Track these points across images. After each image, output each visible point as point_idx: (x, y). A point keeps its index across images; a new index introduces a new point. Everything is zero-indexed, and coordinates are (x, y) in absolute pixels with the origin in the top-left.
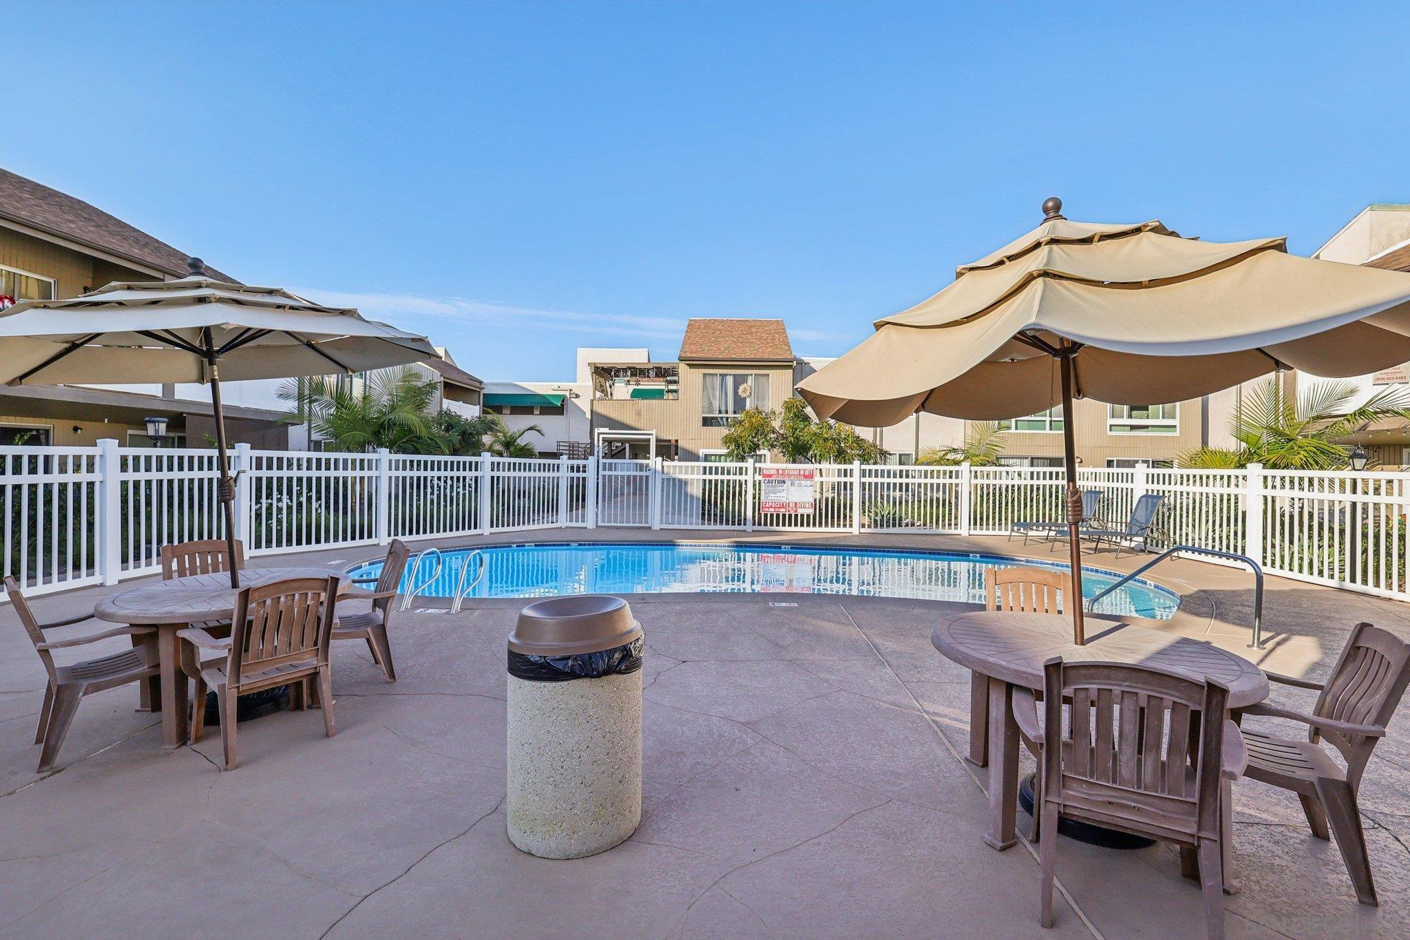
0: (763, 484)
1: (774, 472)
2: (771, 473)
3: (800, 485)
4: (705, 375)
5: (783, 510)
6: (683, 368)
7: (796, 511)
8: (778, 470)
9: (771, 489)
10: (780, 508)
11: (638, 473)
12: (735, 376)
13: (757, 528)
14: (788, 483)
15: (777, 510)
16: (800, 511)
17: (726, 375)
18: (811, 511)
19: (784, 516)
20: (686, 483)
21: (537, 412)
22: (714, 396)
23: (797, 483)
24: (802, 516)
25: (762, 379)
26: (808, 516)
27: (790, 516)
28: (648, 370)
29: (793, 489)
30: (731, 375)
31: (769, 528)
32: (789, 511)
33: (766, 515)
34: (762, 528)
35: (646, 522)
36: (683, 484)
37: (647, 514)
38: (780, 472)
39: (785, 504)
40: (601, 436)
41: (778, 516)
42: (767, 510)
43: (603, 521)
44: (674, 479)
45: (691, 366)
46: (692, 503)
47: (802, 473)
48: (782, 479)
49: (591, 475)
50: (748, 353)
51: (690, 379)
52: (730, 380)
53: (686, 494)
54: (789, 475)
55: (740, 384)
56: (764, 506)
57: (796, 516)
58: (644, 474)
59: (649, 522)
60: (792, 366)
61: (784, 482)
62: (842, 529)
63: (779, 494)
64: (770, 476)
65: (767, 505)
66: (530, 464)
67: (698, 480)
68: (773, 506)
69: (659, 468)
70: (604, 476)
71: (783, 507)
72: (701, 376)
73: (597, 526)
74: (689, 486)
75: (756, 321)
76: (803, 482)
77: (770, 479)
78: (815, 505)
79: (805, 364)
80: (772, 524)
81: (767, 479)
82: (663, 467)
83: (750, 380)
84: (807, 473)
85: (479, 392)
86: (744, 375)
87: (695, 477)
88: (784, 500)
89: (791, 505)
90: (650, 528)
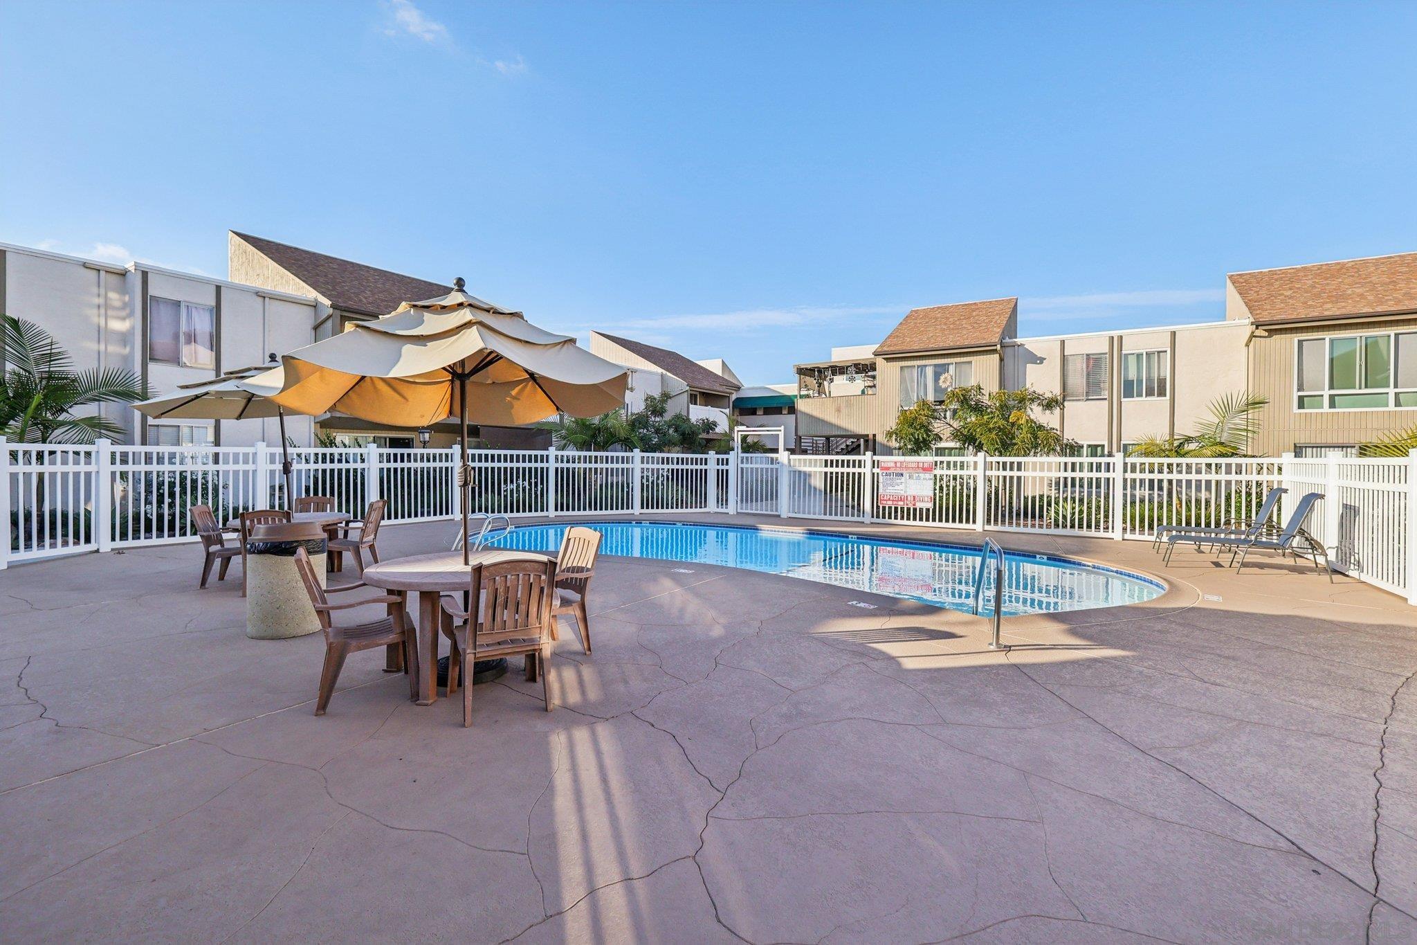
0: (881, 477)
1: (892, 465)
2: (889, 466)
3: (918, 478)
4: (902, 368)
5: (901, 503)
6: (880, 362)
7: (914, 505)
8: (896, 463)
9: (889, 482)
10: (898, 501)
11: (770, 466)
12: (935, 366)
13: (875, 520)
14: (906, 475)
15: (895, 503)
16: (919, 505)
17: (926, 366)
18: (930, 505)
19: (902, 509)
20: (810, 475)
21: (760, 412)
22: (912, 387)
23: (915, 475)
24: (921, 510)
25: (964, 367)
26: (928, 510)
27: (909, 509)
28: (847, 367)
29: (911, 481)
30: (931, 365)
31: (887, 520)
32: (907, 505)
33: (884, 508)
34: (881, 520)
35: (777, 511)
36: (807, 476)
37: (777, 504)
38: (898, 465)
39: (903, 497)
40: (740, 433)
41: (896, 509)
42: (885, 502)
43: (742, 509)
44: (800, 472)
45: (887, 360)
46: (815, 494)
47: (921, 465)
48: (900, 472)
49: (731, 468)
50: (951, 341)
51: (888, 372)
52: (930, 372)
53: (810, 486)
54: (907, 468)
55: (940, 374)
56: (882, 498)
57: (915, 510)
58: (774, 466)
59: (779, 511)
60: (996, 350)
61: (902, 475)
62: (964, 525)
63: (896, 487)
64: (888, 468)
65: (885, 498)
66: (723, 459)
67: (820, 472)
68: (891, 499)
69: (785, 461)
70: (742, 469)
71: (901, 500)
72: (898, 370)
73: (738, 513)
74: (812, 477)
75: (984, 303)
76: (922, 475)
77: (888, 472)
78: (935, 499)
79: (1019, 346)
80: (890, 517)
81: (885, 472)
82: (789, 460)
83: (952, 368)
84: (926, 465)
85: (729, 397)
86: (945, 365)
87: (818, 469)
88: (902, 492)
89: (909, 498)
90: (779, 516)
